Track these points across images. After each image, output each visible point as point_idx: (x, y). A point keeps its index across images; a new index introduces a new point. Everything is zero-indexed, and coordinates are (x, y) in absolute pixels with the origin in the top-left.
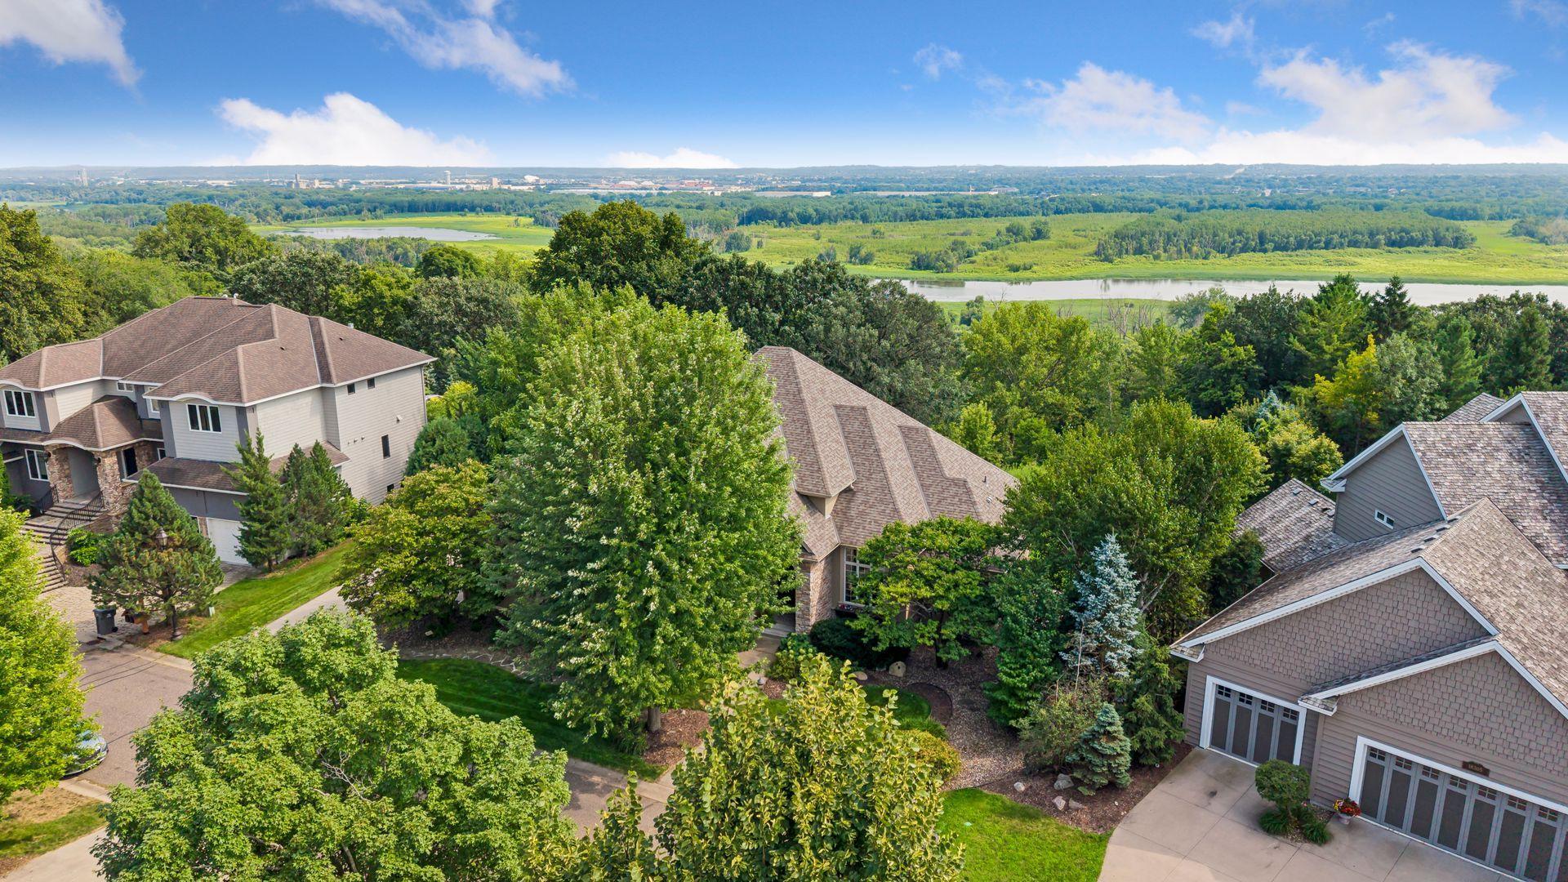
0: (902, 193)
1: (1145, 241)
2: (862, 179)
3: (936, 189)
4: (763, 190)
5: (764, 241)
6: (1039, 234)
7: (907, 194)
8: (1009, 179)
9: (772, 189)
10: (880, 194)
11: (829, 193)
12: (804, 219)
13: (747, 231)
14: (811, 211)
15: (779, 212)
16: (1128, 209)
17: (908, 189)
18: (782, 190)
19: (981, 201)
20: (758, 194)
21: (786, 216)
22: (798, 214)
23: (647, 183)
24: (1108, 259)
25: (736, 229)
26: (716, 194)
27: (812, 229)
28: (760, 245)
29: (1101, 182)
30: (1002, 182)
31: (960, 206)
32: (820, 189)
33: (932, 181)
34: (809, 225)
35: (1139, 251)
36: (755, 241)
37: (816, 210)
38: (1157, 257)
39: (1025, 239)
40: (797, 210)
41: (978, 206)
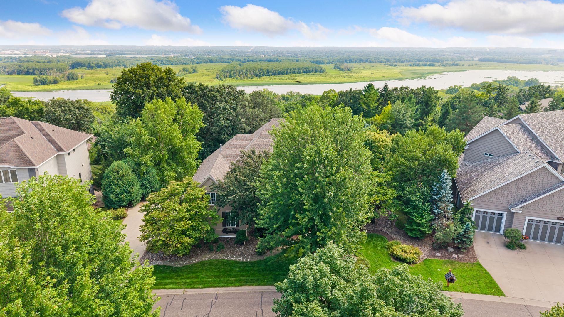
0: (136, 56)
1: (232, 73)
2: (118, 51)
3: (149, 54)
4: (75, 55)
5: (84, 75)
6: (194, 71)
7: (138, 56)
8: (176, 51)
9: (79, 54)
10: (127, 56)
11: (105, 56)
12: (99, 66)
13: (75, 71)
14: (101, 63)
15: (87, 64)
16: (221, 62)
17: (138, 54)
18: (83, 54)
19: (169, 59)
20: (74, 56)
21: (90, 65)
22: (95, 64)
23: (16, 52)
24: (221, 80)
25: (70, 71)
26: (53, 56)
27: (104, 71)
28: (82, 77)
29: (209, 52)
30: (174, 52)
31: (162, 61)
32: (101, 54)
33: (146, 51)
34: (101, 69)
35: (231, 77)
36: (80, 76)
37: (103, 63)
38: (237, 79)
39: (190, 73)
40: (94, 63)
41: (169, 61)
